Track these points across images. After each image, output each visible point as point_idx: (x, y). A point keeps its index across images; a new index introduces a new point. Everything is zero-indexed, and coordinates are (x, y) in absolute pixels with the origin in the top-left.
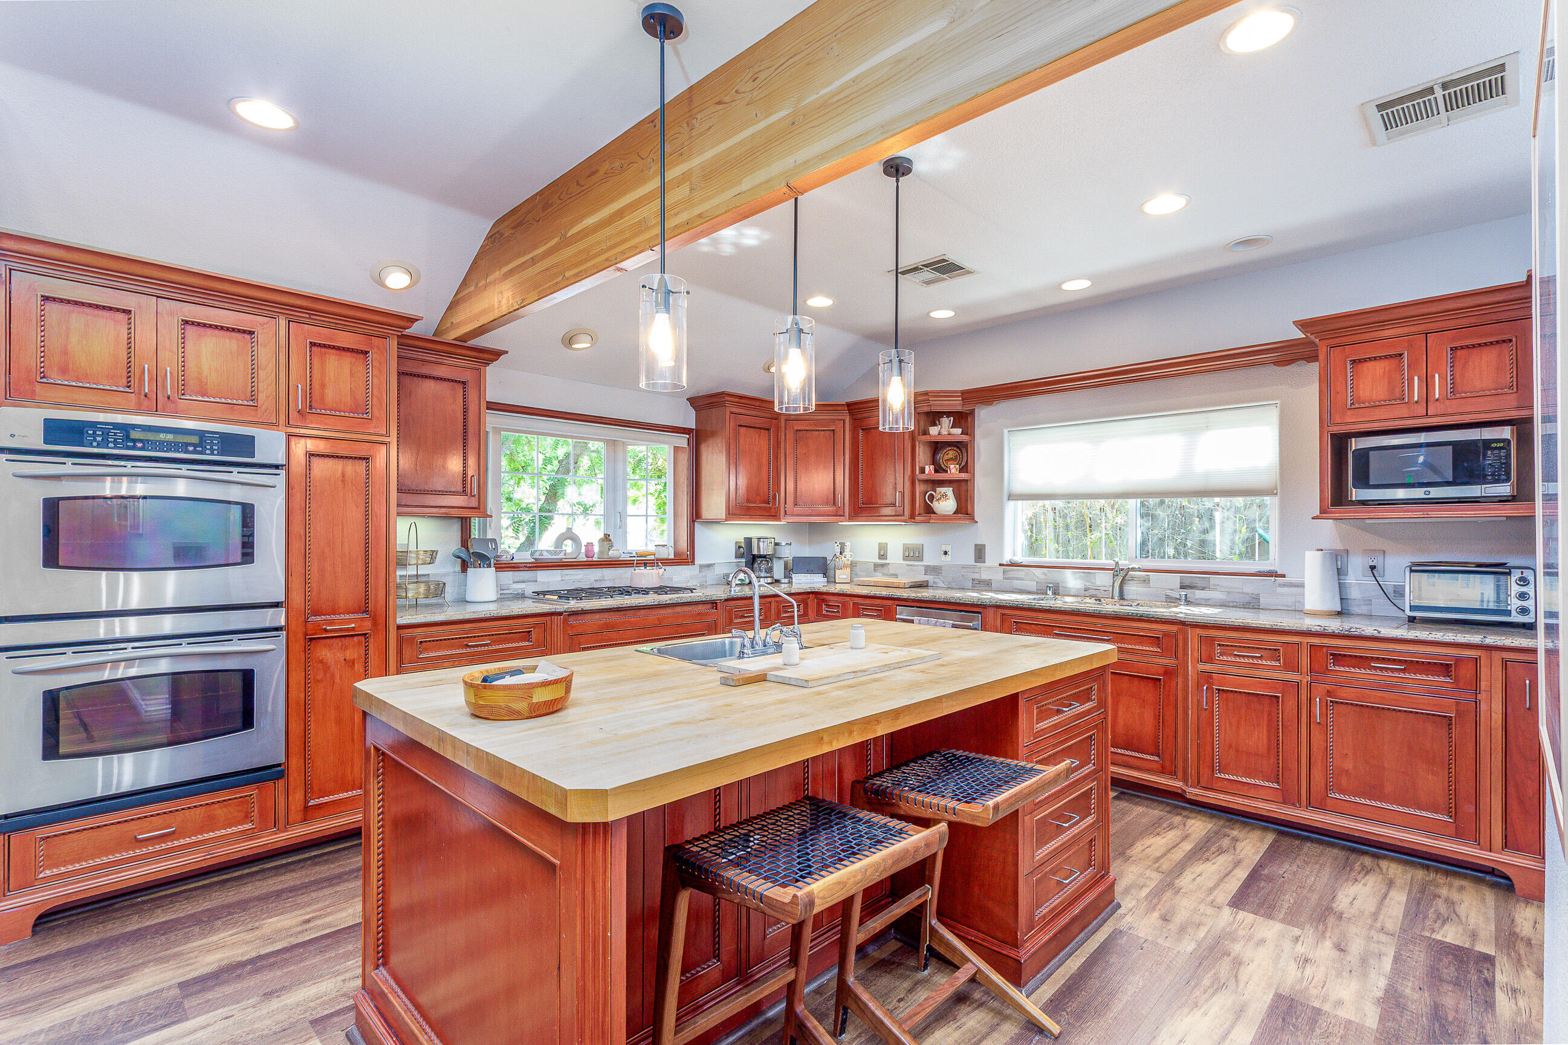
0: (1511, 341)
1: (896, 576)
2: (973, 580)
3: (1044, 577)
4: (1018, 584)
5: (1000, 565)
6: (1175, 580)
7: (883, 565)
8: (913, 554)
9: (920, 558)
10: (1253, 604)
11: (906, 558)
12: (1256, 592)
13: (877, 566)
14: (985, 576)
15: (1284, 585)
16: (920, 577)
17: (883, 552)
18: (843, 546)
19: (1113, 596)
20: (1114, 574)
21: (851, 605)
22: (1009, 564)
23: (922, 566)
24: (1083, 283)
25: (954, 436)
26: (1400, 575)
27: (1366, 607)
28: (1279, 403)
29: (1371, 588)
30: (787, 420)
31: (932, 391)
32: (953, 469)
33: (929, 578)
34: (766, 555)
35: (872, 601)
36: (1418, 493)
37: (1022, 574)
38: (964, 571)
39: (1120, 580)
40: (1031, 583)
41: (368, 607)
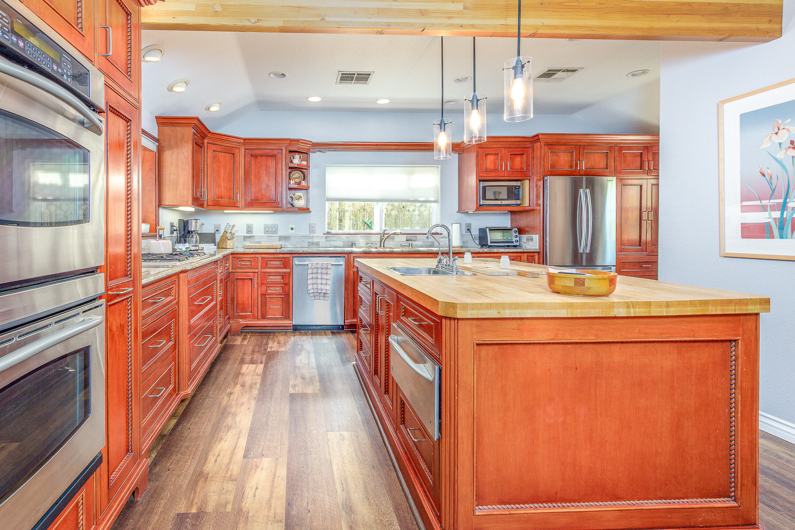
0: (524, 154)
1: (260, 242)
2: (309, 242)
4: (333, 243)
5: (324, 234)
6: (404, 238)
7: (250, 237)
8: (270, 230)
9: (276, 232)
10: (432, 245)
11: (266, 232)
13: (245, 238)
14: (315, 240)
15: (442, 238)
16: (276, 243)
17: (249, 229)
18: (234, 226)
19: (381, 246)
20: (381, 236)
21: (260, 259)
22: (328, 233)
23: (277, 236)
24: (387, 101)
25: (304, 165)
26: (475, 232)
27: (466, 244)
28: (439, 166)
29: (468, 237)
30: (208, 143)
31: (302, 139)
32: (304, 183)
33: (282, 243)
34: (194, 231)
35: (276, 256)
36: (499, 202)
37: (335, 238)
38: (304, 238)
39: (384, 239)
40: (340, 242)
41: (130, 270)
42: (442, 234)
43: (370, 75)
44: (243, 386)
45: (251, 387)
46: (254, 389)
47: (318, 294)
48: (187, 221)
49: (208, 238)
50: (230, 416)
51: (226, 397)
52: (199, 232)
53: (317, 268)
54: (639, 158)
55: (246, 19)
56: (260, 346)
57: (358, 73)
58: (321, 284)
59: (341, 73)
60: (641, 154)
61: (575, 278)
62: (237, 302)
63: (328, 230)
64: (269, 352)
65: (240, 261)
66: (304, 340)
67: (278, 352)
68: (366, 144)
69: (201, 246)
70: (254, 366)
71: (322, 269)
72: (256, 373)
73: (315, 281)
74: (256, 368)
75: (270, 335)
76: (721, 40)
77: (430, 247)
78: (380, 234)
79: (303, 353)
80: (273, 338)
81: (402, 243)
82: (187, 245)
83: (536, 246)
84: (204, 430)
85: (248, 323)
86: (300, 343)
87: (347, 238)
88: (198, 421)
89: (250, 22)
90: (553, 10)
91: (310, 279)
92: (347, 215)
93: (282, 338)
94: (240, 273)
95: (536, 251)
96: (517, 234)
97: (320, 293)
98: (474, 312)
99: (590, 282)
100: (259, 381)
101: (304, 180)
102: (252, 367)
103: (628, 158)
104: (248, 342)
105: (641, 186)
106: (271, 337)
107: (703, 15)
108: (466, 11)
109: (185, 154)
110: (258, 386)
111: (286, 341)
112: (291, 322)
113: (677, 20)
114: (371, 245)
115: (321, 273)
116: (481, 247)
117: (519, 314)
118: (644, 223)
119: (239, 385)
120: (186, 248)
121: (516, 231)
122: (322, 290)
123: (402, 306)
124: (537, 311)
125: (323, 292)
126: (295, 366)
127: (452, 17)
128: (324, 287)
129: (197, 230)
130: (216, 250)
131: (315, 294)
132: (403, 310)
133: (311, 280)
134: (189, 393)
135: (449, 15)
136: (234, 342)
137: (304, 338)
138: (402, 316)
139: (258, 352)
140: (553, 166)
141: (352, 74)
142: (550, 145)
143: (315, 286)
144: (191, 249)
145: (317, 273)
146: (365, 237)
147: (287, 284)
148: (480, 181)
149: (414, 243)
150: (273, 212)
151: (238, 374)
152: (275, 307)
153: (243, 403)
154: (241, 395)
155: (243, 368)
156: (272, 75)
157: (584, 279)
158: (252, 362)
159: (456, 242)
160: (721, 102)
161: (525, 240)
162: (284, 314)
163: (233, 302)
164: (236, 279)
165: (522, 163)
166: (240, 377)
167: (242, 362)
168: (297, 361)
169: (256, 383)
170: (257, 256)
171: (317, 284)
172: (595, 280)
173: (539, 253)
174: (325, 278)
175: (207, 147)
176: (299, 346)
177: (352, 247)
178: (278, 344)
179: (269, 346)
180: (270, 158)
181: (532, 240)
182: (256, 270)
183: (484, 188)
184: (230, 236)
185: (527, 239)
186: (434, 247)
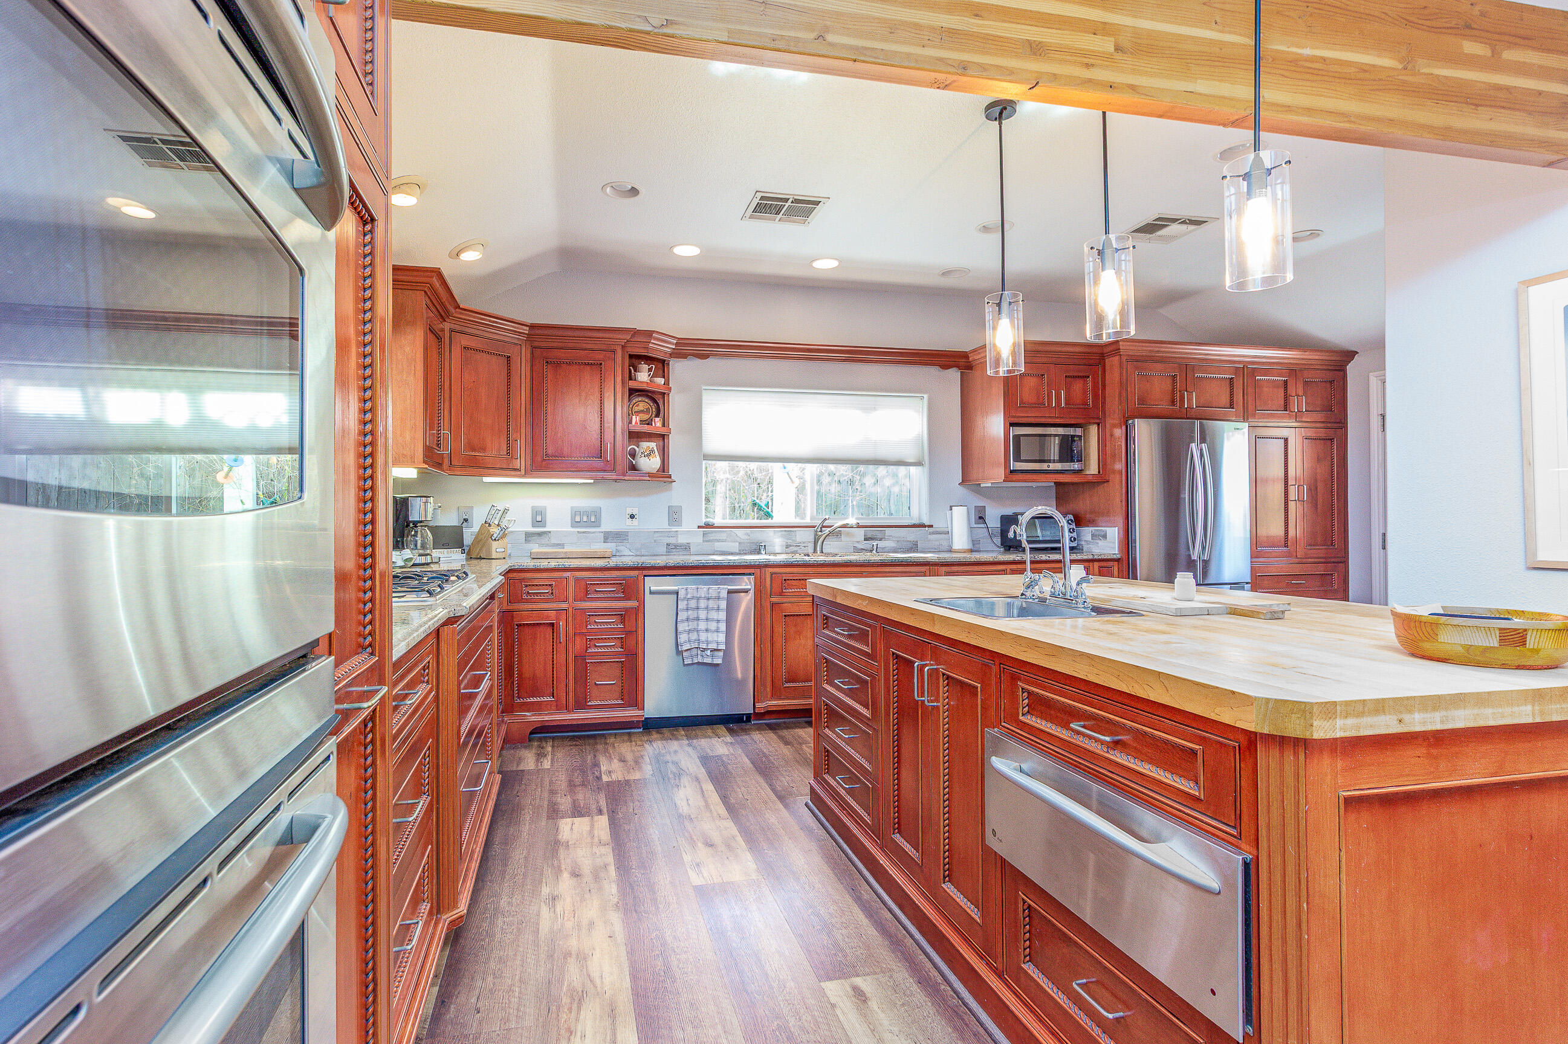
0: (1089, 377)
1: (562, 545)
2: (668, 545)
3: (747, 537)
4: (718, 546)
5: (699, 527)
6: (862, 534)
7: (540, 534)
8: (586, 520)
9: (597, 523)
10: (914, 548)
11: (575, 524)
12: (915, 540)
13: (529, 536)
14: (682, 540)
15: (933, 533)
16: (599, 547)
17: (539, 517)
18: (506, 511)
19: (815, 551)
20: (816, 531)
21: (572, 583)
22: (708, 526)
23: (600, 532)
24: (834, 264)
25: (659, 386)
26: (994, 522)
27: (977, 546)
28: (926, 396)
29: (981, 532)
30: (451, 331)
31: (657, 332)
32: (658, 422)
33: (610, 547)
34: (421, 522)
35: (607, 574)
36: (1044, 466)
37: (723, 536)
38: (656, 535)
39: (824, 536)
40: (733, 544)
41: (370, 634)
42: (931, 526)
43: (818, 203)
44: (576, 874)
45: (596, 877)
46: (605, 882)
47: (699, 652)
48: (405, 501)
49: (451, 538)
50: (572, 960)
51: (545, 910)
52: (431, 524)
53: (698, 599)
54: (1283, 390)
55: (639, 17)
56: (583, 772)
57: (796, 197)
58: (707, 630)
59: (759, 195)
60: (1286, 382)
61: (1500, 629)
62: (520, 675)
63: (708, 520)
64: (608, 784)
65: (526, 586)
66: (676, 752)
67: (627, 782)
68: (786, 348)
69: (436, 553)
70: (586, 820)
71: (708, 599)
72: (596, 840)
73: (692, 625)
74: (592, 826)
75: (596, 744)
76: (1550, 164)
77: (910, 550)
78: (814, 527)
79: (685, 780)
80: (606, 751)
81: (857, 545)
82: (407, 553)
83: (1114, 548)
84: (518, 1010)
85: (546, 718)
86: (668, 758)
87: (748, 535)
88: (494, 984)
89: (647, 25)
90: (1282, 72)
91: (682, 621)
92: (721, 488)
93: (625, 749)
94: (527, 610)
95: (1115, 557)
96: (1073, 526)
97: (704, 650)
98: (1350, 721)
99: (1538, 636)
100: (610, 859)
101: (657, 415)
102: (581, 824)
103: (1265, 389)
104: (552, 763)
105: (1286, 440)
106: (600, 747)
107: (1530, 113)
108: (1118, 56)
109: (407, 349)
110: (612, 870)
111: (637, 754)
112: (640, 713)
113: (1490, 117)
114: (796, 549)
115: (707, 608)
116: (1005, 550)
117: (1442, 722)
118: (1292, 505)
119: (566, 875)
120: (406, 560)
121: (1071, 520)
122: (708, 642)
123: (1023, 692)
124: (1476, 711)
125: (710, 646)
126: (680, 816)
127: (1093, 65)
128: (712, 637)
129: (429, 519)
130: (464, 563)
131: (694, 652)
132: (1026, 701)
133: (686, 624)
134: (462, 913)
135: (1086, 60)
136: (518, 765)
137: (674, 745)
138: (1023, 715)
139: (583, 785)
140: (1142, 401)
141: (781, 200)
142: (1137, 361)
143: (694, 636)
144: (417, 562)
145: (698, 608)
146: (783, 533)
147: (631, 632)
148: (1012, 425)
149: (881, 544)
150: (592, 481)
151: (555, 846)
152: (606, 680)
153: (591, 924)
154: (581, 901)
155: (561, 828)
156: (608, 190)
157: (1525, 630)
158: (578, 812)
159: (960, 540)
160: (1524, 283)
161: (1089, 537)
162: (626, 697)
163: (512, 676)
164: (517, 625)
165: (1085, 392)
166: (562, 852)
167: (554, 813)
168: (678, 802)
169: (606, 866)
170: (568, 574)
171: (698, 631)
172: (1535, 632)
173: (1118, 560)
174: (716, 617)
175: (450, 338)
176: (670, 765)
177: (759, 553)
178: (622, 764)
179: (603, 768)
180: (588, 368)
181: (1105, 537)
182: (564, 606)
183: (1017, 438)
184: (498, 533)
185: (1093, 535)
186: (917, 552)
